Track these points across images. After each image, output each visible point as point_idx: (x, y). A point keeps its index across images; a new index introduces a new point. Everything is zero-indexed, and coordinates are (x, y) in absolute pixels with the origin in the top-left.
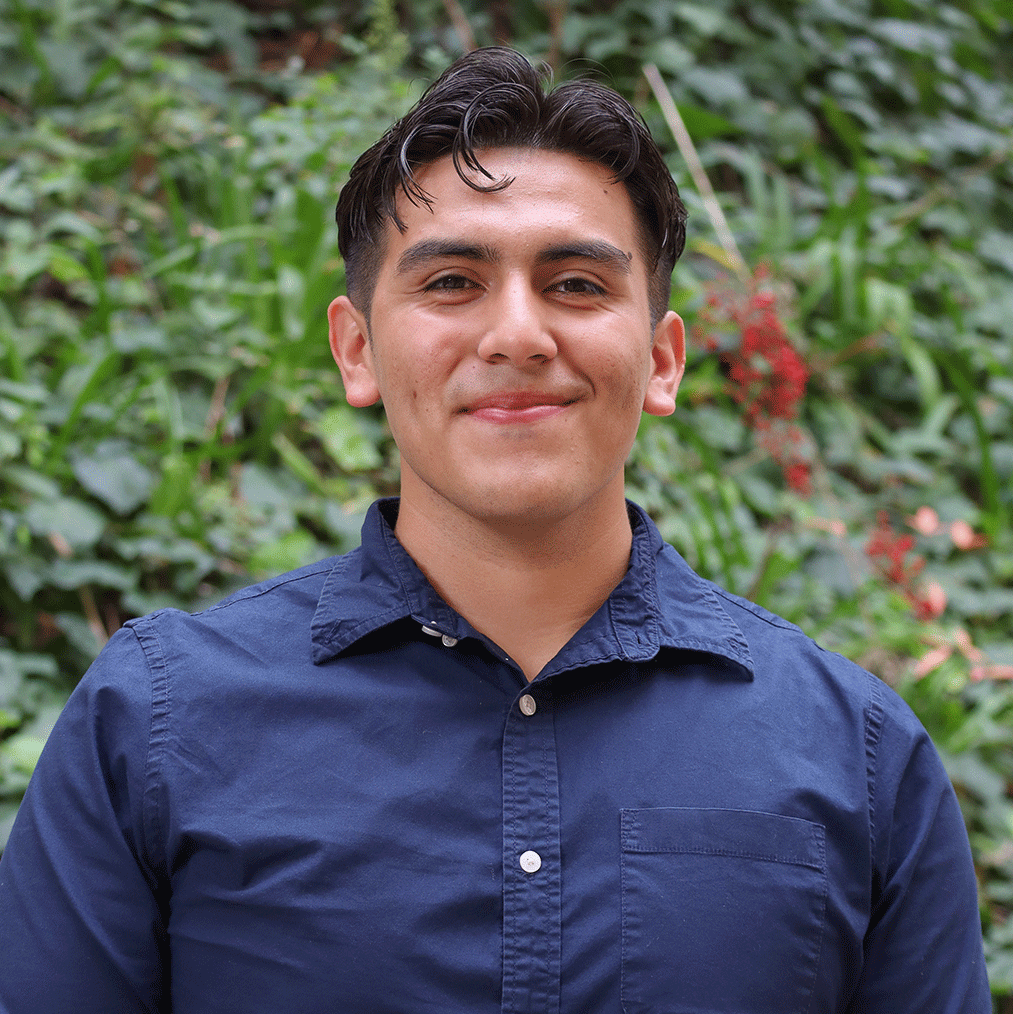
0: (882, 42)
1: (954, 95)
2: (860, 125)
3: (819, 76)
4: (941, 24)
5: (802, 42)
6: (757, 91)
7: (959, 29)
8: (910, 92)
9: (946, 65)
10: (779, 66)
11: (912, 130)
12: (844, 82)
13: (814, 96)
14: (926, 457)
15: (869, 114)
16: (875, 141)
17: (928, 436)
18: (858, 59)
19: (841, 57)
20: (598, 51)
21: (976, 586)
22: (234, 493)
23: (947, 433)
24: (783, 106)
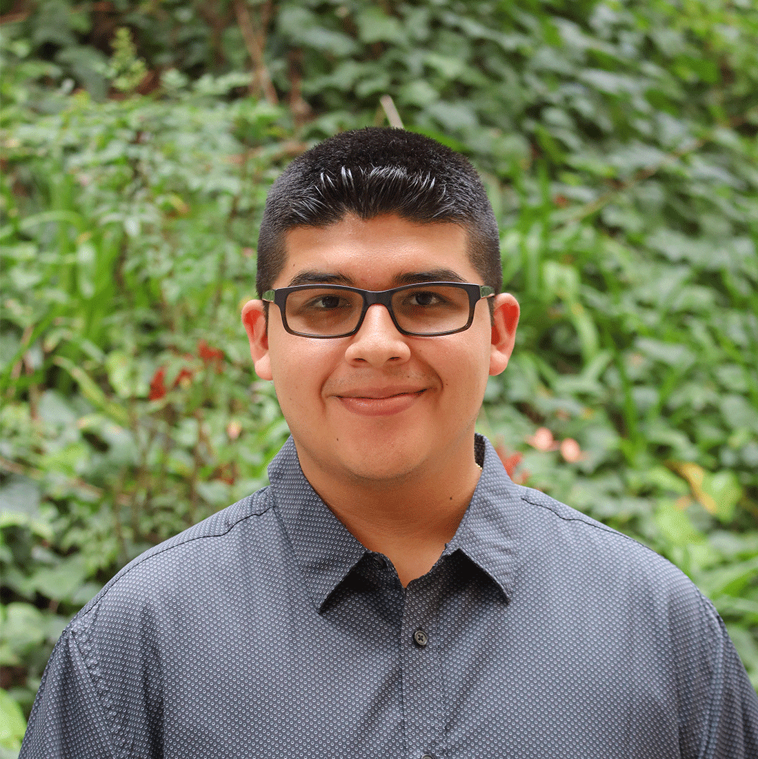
0: (588, 87)
1: (643, 126)
2: (565, 148)
3: (536, 110)
4: (639, 75)
5: (524, 85)
6: (485, 121)
7: (655, 79)
8: (605, 123)
9: (641, 105)
10: (504, 103)
11: (605, 152)
12: (555, 116)
13: (531, 125)
14: (583, 397)
15: (572, 140)
16: (575, 160)
17: (587, 381)
18: (567, 99)
19: (555, 96)
20: (365, 89)
21: (613, 495)
22: (33, 414)
23: (601, 379)
24: (505, 132)
